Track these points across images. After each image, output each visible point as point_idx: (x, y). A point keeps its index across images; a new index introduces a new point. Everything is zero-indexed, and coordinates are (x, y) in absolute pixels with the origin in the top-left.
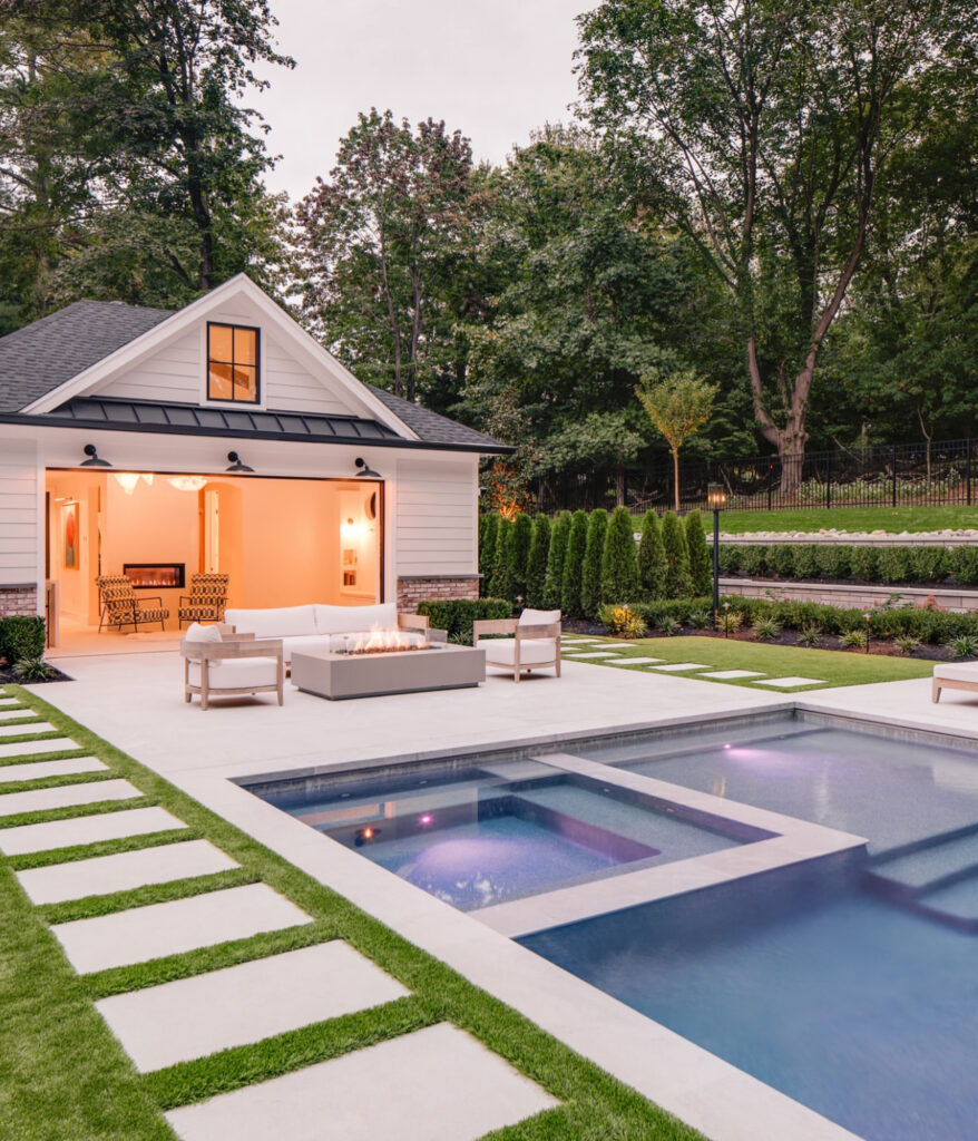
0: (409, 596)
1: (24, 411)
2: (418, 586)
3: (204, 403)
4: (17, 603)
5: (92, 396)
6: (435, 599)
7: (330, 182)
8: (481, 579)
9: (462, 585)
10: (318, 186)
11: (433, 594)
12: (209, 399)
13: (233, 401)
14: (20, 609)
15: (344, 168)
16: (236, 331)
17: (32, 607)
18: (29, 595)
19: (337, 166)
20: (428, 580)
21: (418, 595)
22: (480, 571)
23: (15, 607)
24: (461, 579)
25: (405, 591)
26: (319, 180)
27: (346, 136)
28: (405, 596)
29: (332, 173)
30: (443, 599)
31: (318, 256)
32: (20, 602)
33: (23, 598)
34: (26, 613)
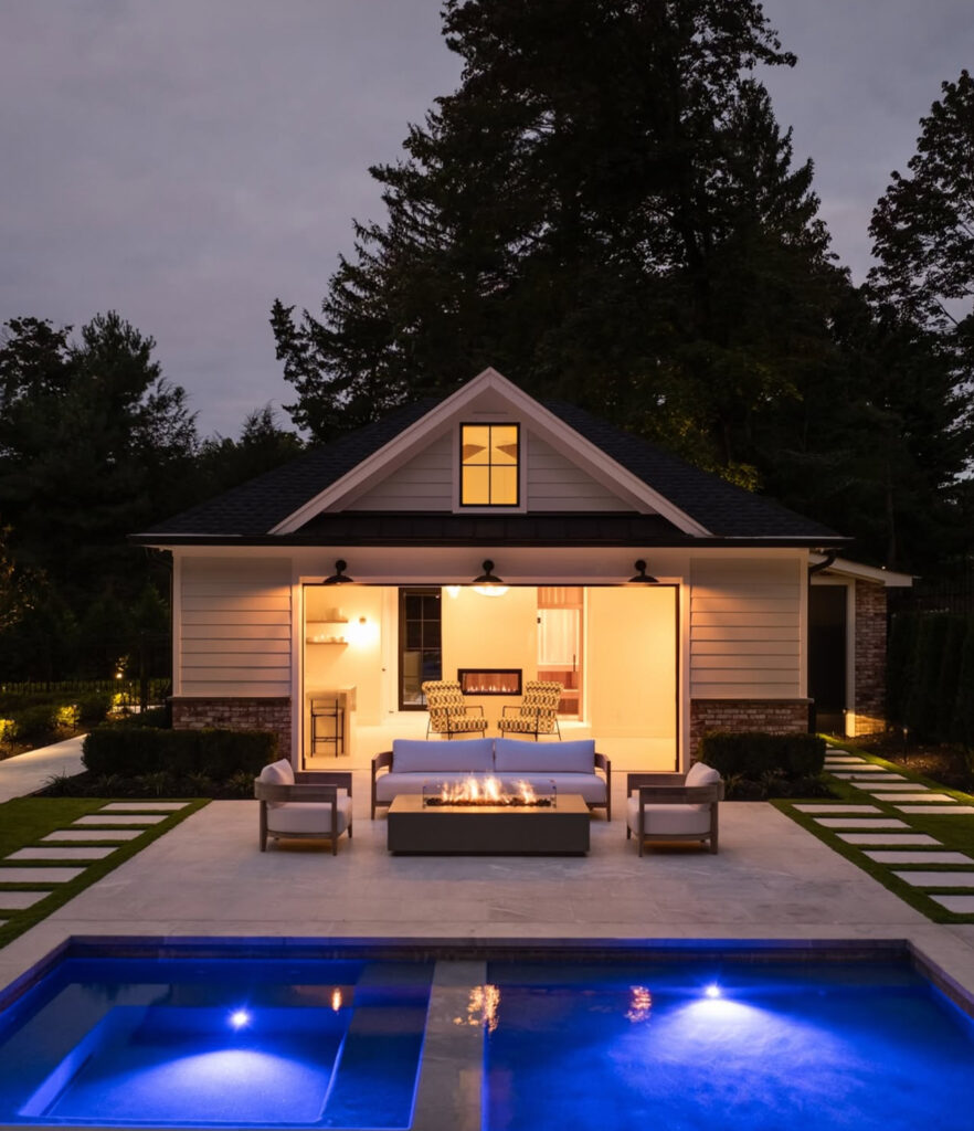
0: (707, 723)
1: (271, 532)
2: (718, 711)
4: (273, 716)
5: (344, 512)
6: (744, 729)
7: (909, 175)
8: (810, 705)
9: (783, 711)
10: (895, 183)
11: (741, 722)
14: (277, 721)
15: (925, 155)
17: (286, 720)
18: (285, 709)
19: (918, 153)
20: (734, 704)
21: (719, 722)
22: (809, 696)
23: (272, 719)
24: (782, 704)
25: (701, 716)
26: (895, 175)
27: (928, 114)
28: (702, 722)
29: (910, 165)
30: (754, 729)
31: (895, 269)
32: (276, 714)
33: (279, 712)
34: (282, 726)
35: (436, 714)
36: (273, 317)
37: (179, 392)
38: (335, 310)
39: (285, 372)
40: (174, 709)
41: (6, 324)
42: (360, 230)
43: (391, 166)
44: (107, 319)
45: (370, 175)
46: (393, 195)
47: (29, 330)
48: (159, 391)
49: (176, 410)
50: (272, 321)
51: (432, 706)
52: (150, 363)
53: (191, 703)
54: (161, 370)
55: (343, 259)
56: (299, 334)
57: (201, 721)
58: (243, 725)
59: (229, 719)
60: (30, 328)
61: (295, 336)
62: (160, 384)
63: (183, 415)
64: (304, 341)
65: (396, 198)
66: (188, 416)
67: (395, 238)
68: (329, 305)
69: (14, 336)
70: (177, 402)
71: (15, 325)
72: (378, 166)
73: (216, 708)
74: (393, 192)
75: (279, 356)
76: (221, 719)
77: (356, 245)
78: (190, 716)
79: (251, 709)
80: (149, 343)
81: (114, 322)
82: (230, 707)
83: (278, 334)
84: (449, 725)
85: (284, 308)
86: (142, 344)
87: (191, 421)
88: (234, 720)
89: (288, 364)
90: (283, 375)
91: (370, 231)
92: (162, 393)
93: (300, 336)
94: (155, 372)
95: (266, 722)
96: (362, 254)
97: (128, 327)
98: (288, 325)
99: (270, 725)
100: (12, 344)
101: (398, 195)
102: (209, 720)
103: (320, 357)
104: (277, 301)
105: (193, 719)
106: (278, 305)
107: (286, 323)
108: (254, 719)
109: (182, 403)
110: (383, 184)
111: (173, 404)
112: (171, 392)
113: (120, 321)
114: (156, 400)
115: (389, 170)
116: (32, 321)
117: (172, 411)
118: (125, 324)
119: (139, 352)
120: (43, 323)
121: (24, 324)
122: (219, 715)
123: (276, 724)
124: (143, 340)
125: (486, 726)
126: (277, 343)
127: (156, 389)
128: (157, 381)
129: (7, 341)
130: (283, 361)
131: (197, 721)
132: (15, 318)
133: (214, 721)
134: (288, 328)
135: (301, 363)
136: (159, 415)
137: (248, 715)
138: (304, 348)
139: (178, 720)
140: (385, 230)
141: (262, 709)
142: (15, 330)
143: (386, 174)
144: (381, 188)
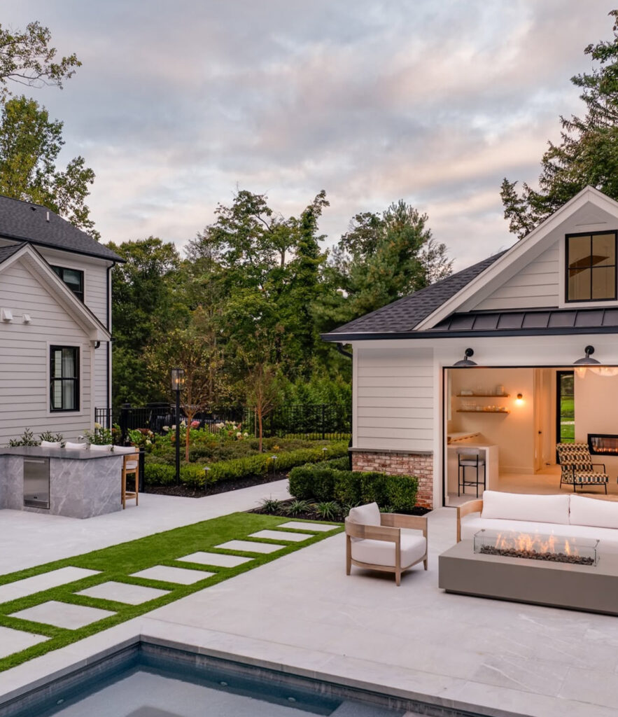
1: (415, 329)
3: (563, 305)
4: (420, 465)
5: (471, 311)
12: (567, 301)
13: (591, 300)
14: (422, 469)
16: (594, 237)
17: (430, 468)
18: (428, 460)
23: (419, 467)
32: (422, 464)
33: (425, 462)
34: (427, 472)
35: (566, 468)
36: (502, 191)
37: (442, 248)
38: (548, 181)
39: (511, 227)
40: (354, 456)
41: (353, 218)
42: (565, 123)
43: (587, 74)
44: (398, 206)
45: (571, 83)
46: (589, 95)
47: (367, 220)
48: (430, 248)
49: (440, 259)
50: (502, 194)
51: (563, 462)
52: (424, 231)
53: (364, 452)
54: (431, 234)
55: (551, 144)
56: (520, 200)
57: (370, 466)
58: (399, 471)
59: (390, 465)
60: (367, 219)
61: (517, 202)
62: (430, 244)
63: (444, 262)
64: (525, 204)
65: (591, 96)
66: (447, 263)
67: (592, 124)
68: (544, 179)
69: (357, 224)
70: (441, 254)
71: (359, 218)
72: (577, 76)
73: (380, 457)
74: (589, 91)
75: (506, 217)
76: (384, 466)
77: (562, 134)
78: (364, 461)
79: (405, 459)
80: (425, 218)
81: (402, 207)
82: (390, 456)
83: (506, 201)
84: (575, 478)
85: (510, 184)
86: (419, 219)
87: (449, 265)
88: (393, 466)
89: (513, 222)
90: (510, 229)
91: (572, 123)
92: (431, 249)
93: (522, 201)
94: (428, 236)
95: (415, 468)
96: (567, 139)
97: (411, 209)
98: (513, 195)
99: (418, 472)
100: (358, 229)
101: (593, 94)
102: (376, 465)
103: (534, 215)
104: (505, 180)
105: (366, 464)
106: (506, 182)
107: (511, 193)
108: (407, 467)
109: (444, 254)
110: (582, 87)
111: (438, 255)
112: (437, 248)
113: (406, 206)
114: (428, 254)
115: (586, 77)
116: (368, 215)
117: (437, 261)
118: (409, 207)
119: (417, 224)
120: (374, 215)
121: (364, 217)
122: (383, 462)
123: (422, 471)
124: (420, 216)
125: (607, 480)
126: (505, 208)
127: (428, 247)
128: (429, 241)
129: (354, 228)
130: (509, 220)
131: (368, 466)
132: (358, 214)
133: (379, 466)
134: (513, 197)
135: (521, 220)
136: (430, 263)
137: (402, 463)
138: (523, 209)
139: (356, 464)
140: (583, 120)
141: (412, 459)
142: (359, 221)
143: (583, 80)
144: (580, 90)
